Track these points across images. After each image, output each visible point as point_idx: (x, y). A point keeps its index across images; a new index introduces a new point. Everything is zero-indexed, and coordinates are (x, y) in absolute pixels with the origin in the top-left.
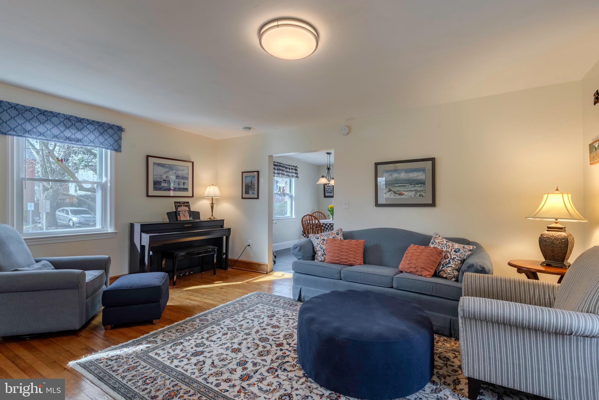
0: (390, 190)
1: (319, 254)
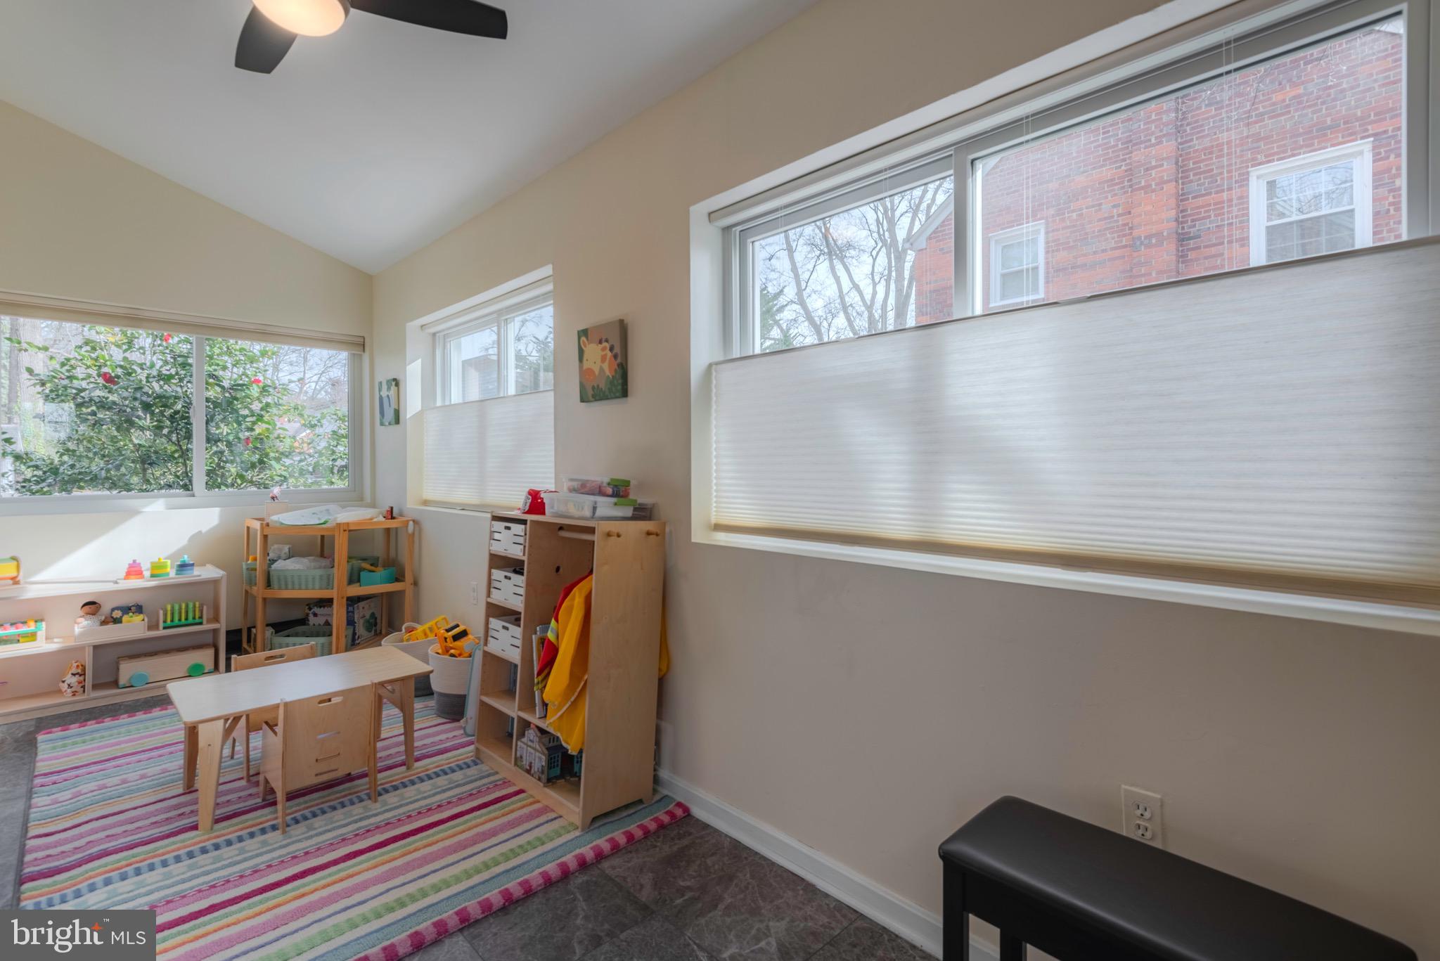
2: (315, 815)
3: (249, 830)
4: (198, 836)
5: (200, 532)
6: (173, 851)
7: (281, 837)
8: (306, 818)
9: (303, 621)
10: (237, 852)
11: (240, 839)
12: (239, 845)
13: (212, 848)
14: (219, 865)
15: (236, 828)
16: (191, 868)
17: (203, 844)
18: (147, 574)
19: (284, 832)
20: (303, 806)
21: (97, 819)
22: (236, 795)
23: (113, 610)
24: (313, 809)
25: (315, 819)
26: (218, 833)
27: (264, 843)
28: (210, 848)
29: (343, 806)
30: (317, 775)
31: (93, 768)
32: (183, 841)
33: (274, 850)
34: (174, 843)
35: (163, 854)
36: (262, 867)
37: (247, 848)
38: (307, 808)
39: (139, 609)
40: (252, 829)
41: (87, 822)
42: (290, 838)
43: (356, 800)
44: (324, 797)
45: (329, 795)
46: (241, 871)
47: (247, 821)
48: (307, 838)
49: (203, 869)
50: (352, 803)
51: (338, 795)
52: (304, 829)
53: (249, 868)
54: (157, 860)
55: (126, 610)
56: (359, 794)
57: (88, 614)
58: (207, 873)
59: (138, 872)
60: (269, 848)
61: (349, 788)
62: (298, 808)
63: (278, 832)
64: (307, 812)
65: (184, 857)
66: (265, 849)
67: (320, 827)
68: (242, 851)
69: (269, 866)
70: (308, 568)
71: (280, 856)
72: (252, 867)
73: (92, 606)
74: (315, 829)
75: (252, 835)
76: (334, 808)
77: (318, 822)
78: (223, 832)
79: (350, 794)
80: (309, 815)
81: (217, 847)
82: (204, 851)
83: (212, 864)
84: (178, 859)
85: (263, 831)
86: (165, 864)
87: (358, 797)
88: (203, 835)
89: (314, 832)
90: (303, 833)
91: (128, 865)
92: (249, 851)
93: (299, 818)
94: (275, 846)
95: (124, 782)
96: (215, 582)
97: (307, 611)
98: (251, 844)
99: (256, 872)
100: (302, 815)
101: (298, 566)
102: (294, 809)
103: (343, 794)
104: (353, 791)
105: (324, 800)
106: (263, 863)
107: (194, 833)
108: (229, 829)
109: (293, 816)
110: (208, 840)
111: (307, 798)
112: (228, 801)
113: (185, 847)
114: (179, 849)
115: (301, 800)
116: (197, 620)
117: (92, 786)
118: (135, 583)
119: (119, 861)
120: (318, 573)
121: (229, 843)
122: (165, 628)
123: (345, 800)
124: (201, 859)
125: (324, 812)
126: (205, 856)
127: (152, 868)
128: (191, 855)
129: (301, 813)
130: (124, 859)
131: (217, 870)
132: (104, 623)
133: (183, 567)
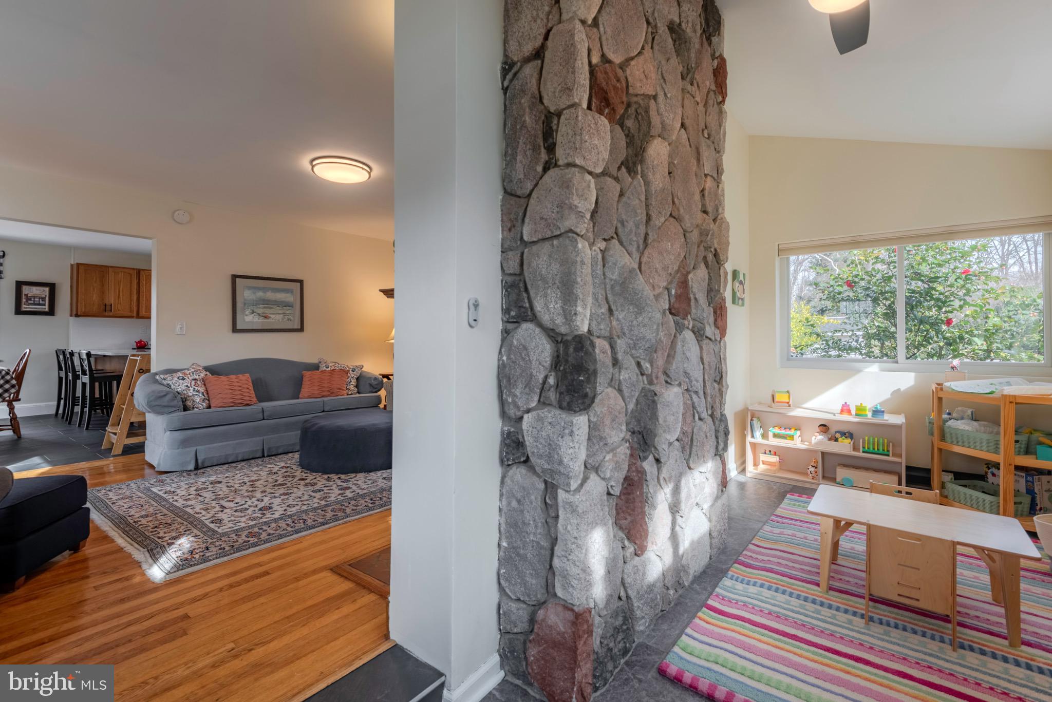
0: (253, 312)
1: (198, 400)
2: (896, 627)
3: (846, 607)
4: (817, 591)
5: (899, 390)
6: (800, 591)
7: (863, 625)
8: (888, 625)
9: (983, 478)
10: (830, 615)
11: (838, 609)
12: (835, 612)
13: (819, 603)
14: (815, 615)
15: (840, 600)
16: (801, 606)
17: (816, 598)
18: (853, 412)
19: (867, 624)
20: (893, 615)
21: (781, 551)
22: (856, 581)
23: (836, 432)
24: (899, 622)
25: (895, 630)
26: (829, 597)
27: (850, 622)
28: (818, 602)
29: (924, 635)
30: (899, 595)
31: (798, 523)
32: (808, 589)
33: (853, 630)
34: (803, 587)
35: (794, 589)
36: (838, 635)
37: (837, 617)
38: (895, 619)
39: (850, 435)
40: (849, 608)
41: (775, 550)
42: (869, 630)
43: (937, 637)
44: (915, 619)
45: (920, 620)
46: (824, 628)
47: (851, 600)
48: (879, 639)
49: (806, 612)
50: (933, 638)
51: (926, 625)
52: (882, 631)
53: (830, 630)
54: (789, 590)
55: (843, 434)
56: (945, 636)
57: (822, 431)
58: (807, 616)
59: (777, 590)
60: (851, 627)
61: (939, 626)
62: (889, 614)
63: (864, 621)
64: (892, 621)
65: (802, 598)
66: (847, 626)
67: (894, 638)
68: (834, 617)
69: (842, 638)
70: (977, 431)
71: (853, 637)
72: (832, 631)
73: (824, 427)
74: (890, 636)
75: (846, 611)
76: (915, 632)
77: (895, 634)
78: (832, 598)
79: (937, 631)
80: (892, 624)
81: (822, 604)
82: (814, 602)
83: (813, 612)
84: (798, 597)
85: (855, 614)
86: (791, 595)
87: (941, 637)
88: (820, 592)
89: (887, 638)
90: (880, 634)
91: (775, 583)
92: (837, 620)
93: (884, 621)
94: (855, 628)
95: (805, 538)
96: (898, 427)
97: (986, 469)
98: (842, 617)
99: (832, 635)
100: (887, 621)
101: (967, 428)
102: (886, 613)
103: (931, 626)
104: (941, 630)
105: (912, 621)
106: (840, 633)
107: (816, 588)
108: (836, 599)
109: (881, 617)
110: (820, 597)
111: (900, 612)
112: (848, 581)
113: (807, 593)
114: (803, 592)
115: (896, 610)
116: (886, 452)
117: (790, 532)
118: (846, 417)
119: (773, 578)
120: (985, 437)
121: (830, 607)
122: (863, 452)
123: (929, 632)
124: (810, 606)
125: (905, 629)
126: (813, 605)
127: (784, 592)
128: (806, 599)
129: (889, 619)
130: (776, 579)
131: (812, 618)
132: (830, 439)
133: (876, 412)
